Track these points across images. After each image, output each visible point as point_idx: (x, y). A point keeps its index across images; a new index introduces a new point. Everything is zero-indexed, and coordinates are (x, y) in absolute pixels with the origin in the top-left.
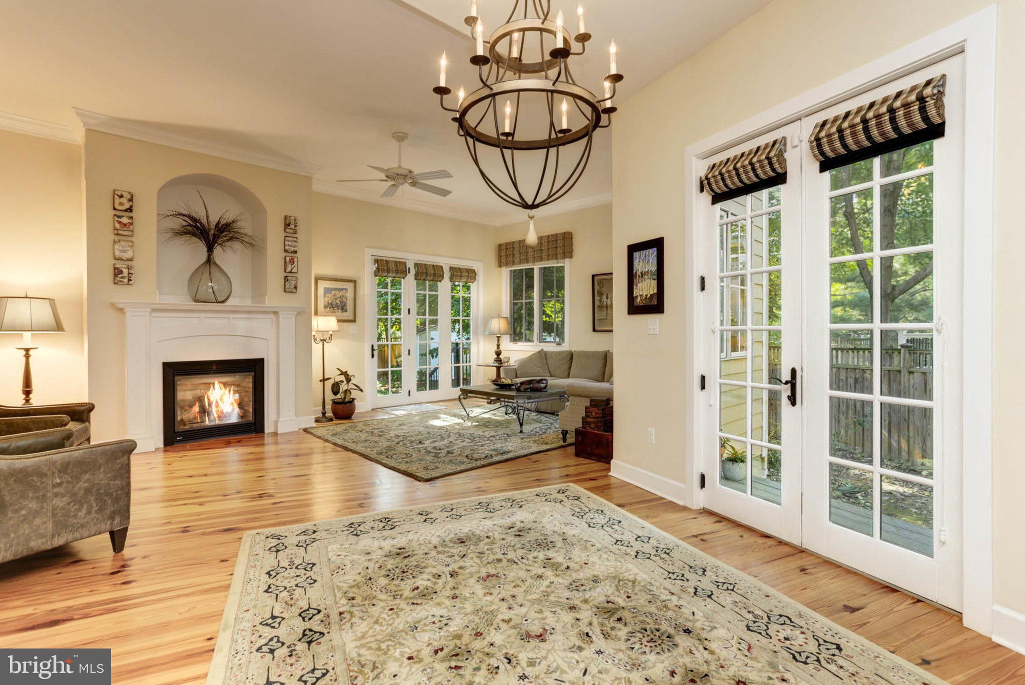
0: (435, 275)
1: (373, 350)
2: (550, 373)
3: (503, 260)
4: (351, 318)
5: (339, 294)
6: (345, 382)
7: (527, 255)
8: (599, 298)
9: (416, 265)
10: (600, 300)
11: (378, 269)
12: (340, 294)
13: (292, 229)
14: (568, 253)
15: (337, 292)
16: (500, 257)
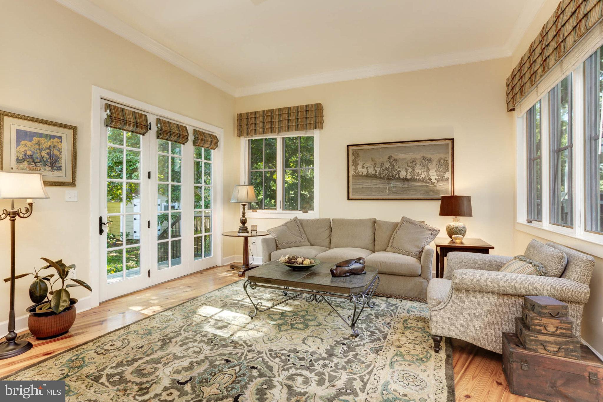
0: (179, 136)
1: (101, 223)
2: (309, 241)
3: (244, 129)
4: (69, 180)
6: (57, 276)
7: (271, 125)
8: (353, 167)
9: (158, 121)
10: (355, 170)
11: (110, 117)
12: (49, 143)
14: (318, 124)
15: (42, 140)
16: (239, 126)
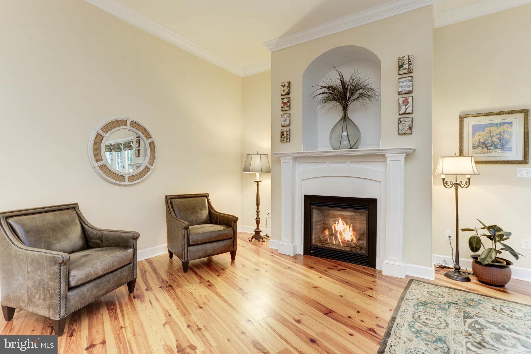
5: (495, 130)
12: (500, 130)
13: (405, 69)
15: (493, 129)
